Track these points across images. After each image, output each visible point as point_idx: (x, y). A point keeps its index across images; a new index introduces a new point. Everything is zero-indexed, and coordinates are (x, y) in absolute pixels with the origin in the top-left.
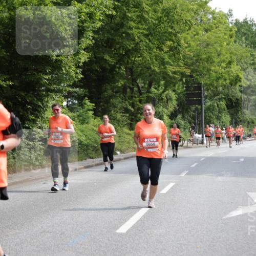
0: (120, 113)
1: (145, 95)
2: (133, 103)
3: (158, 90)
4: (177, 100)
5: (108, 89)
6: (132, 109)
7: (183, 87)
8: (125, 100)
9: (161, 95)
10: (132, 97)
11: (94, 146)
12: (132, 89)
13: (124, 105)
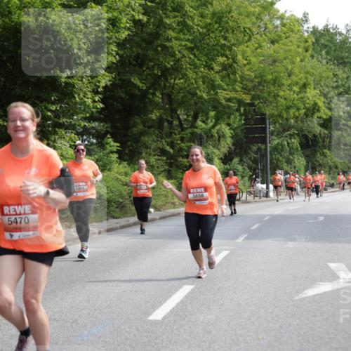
0: (154, 155)
1: (189, 131)
2: (172, 142)
3: (206, 124)
4: (232, 138)
5: (138, 124)
6: (171, 151)
7: (240, 120)
8: (162, 139)
9: (210, 130)
10: (171, 133)
11: (118, 201)
12: (170, 123)
13: (160, 145)
